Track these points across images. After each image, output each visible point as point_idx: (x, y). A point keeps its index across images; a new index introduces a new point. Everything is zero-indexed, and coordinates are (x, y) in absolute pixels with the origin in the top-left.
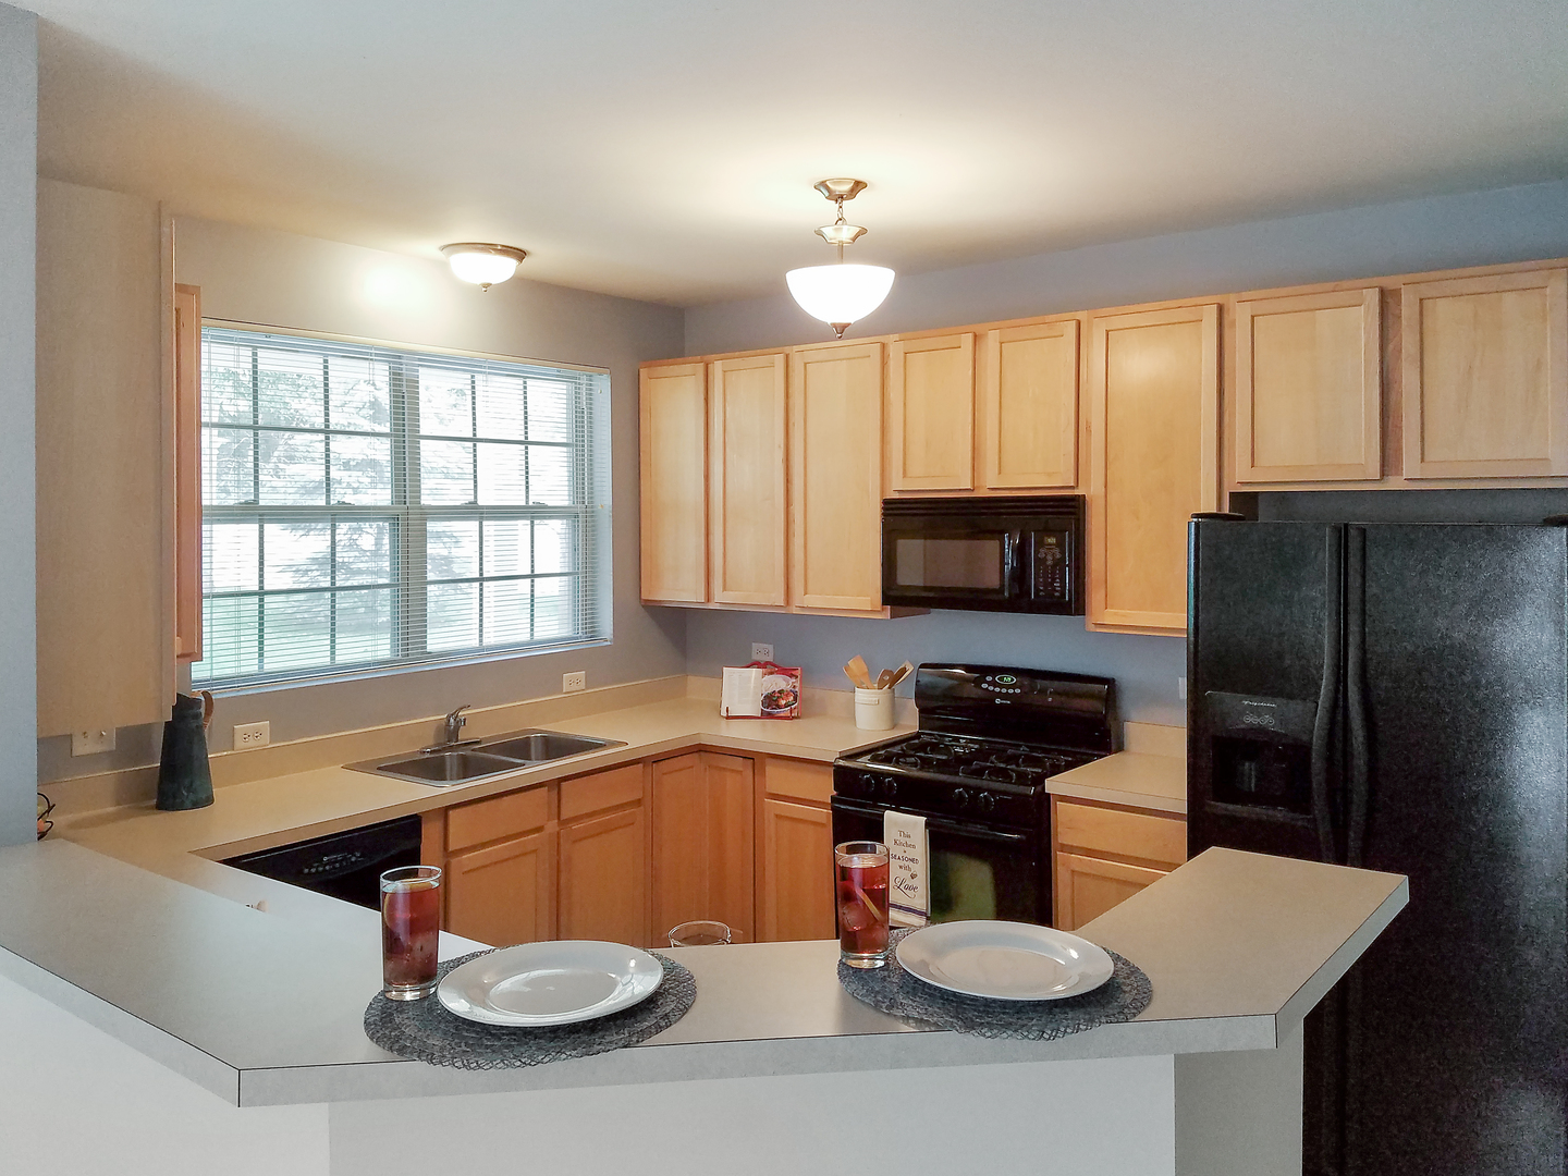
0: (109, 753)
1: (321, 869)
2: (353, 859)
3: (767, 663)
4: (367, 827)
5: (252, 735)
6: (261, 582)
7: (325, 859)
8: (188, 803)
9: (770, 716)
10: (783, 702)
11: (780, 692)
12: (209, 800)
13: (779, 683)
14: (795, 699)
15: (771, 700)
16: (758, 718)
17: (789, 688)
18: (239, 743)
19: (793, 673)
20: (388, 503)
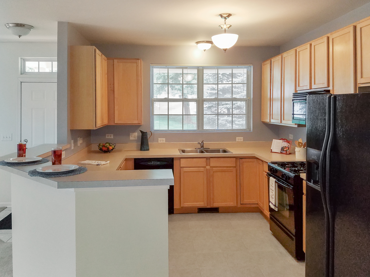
0: (136, 140)
1: (151, 164)
2: (158, 163)
3: (285, 139)
4: (168, 158)
5: (162, 140)
6: (168, 113)
7: (152, 162)
8: (143, 150)
9: (281, 153)
10: (285, 150)
11: (285, 147)
12: (148, 150)
13: (286, 144)
14: (288, 149)
15: (283, 149)
16: (279, 153)
17: (287, 146)
18: (159, 142)
19: (289, 142)
20: (197, 98)
